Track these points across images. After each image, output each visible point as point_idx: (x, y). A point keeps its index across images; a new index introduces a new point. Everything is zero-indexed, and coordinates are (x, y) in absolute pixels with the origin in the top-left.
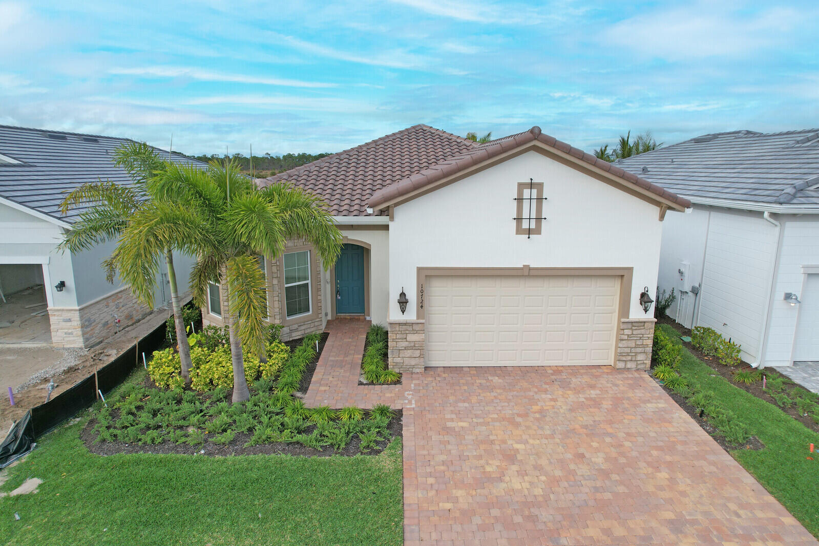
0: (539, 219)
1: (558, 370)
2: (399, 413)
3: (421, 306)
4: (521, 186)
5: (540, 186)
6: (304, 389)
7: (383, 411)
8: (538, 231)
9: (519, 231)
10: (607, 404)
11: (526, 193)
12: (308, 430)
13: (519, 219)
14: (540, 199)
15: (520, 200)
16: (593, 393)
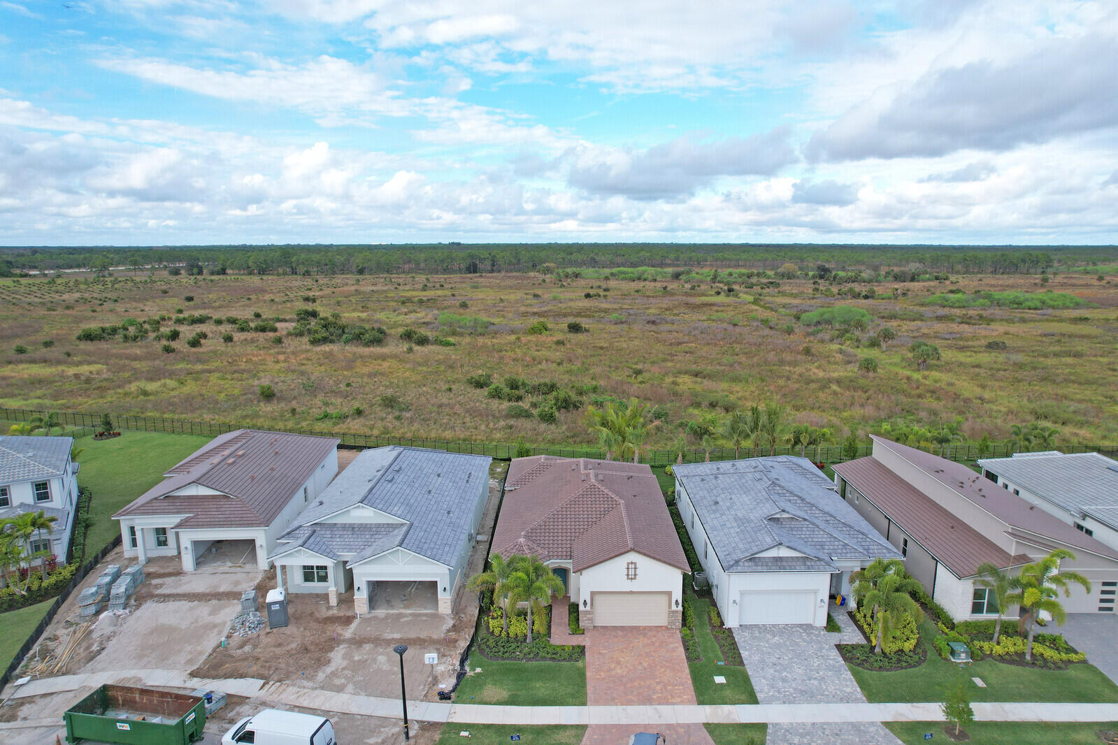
0: (635, 575)
1: (645, 628)
2: (584, 647)
3: (592, 604)
4: (628, 563)
5: (635, 564)
6: (550, 637)
7: (579, 646)
8: (635, 579)
9: (628, 579)
10: (657, 644)
11: (630, 566)
12: (556, 654)
13: (628, 575)
14: (635, 568)
15: (628, 568)
16: (654, 639)
